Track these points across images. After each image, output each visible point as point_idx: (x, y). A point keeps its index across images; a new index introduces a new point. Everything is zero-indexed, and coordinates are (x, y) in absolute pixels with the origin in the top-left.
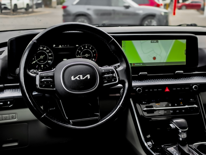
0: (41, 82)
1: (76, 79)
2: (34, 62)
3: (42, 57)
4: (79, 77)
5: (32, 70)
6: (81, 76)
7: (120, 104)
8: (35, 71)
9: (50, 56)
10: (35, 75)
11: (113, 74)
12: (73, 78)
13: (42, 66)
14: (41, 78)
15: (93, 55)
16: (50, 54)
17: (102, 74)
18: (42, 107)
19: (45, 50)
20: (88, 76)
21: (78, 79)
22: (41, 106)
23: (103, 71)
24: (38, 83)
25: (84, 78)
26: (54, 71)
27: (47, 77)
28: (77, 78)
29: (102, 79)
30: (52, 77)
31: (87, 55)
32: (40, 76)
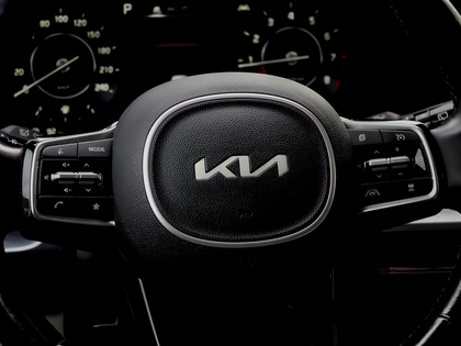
0: (44, 186)
1: (219, 175)
2: (26, 89)
3: (63, 64)
4: (235, 168)
5: (9, 129)
6: (244, 161)
7: (446, 311)
8: (24, 133)
9: (104, 60)
10: (16, 151)
11: (412, 155)
12: (201, 171)
13: (65, 110)
14: (48, 164)
15: (327, 57)
16: (105, 51)
17: (354, 154)
18: (57, 322)
19: (82, 31)
20: (281, 162)
21: (228, 174)
22: (55, 313)
23: (362, 138)
24: (29, 189)
25: (258, 173)
26: (111, 135)
27: (77, 163)
28: (223, 169)
29: (356, 179)
30: (103, 163)
31: (292, 57)
32: (41, 156)
